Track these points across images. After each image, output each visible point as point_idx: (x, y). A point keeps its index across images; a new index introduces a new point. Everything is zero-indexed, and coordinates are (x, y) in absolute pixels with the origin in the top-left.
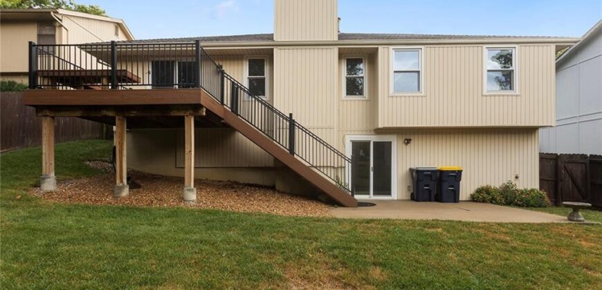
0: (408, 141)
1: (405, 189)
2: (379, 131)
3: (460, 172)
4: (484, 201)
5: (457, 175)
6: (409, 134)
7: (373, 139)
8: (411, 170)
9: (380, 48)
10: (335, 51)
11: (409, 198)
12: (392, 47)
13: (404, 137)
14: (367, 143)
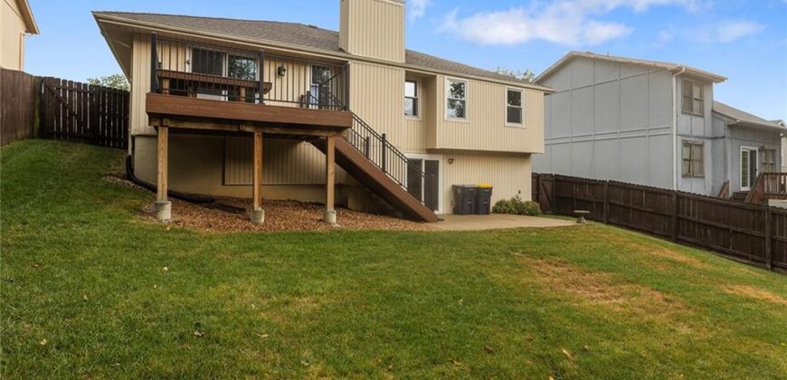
0: (451, 161)
1: (449, 204)
2: (430, 151)
3: (491, 189)
4: (504, 212)
5: (488, 191)
6: (452, 155)
7: (425, 157)
8: (453, 186)
9: (438, 76)
10: (403, 72)
11: (451, 212)
12: (446, 77)
13: (449, 157)
14: (420, 161)
